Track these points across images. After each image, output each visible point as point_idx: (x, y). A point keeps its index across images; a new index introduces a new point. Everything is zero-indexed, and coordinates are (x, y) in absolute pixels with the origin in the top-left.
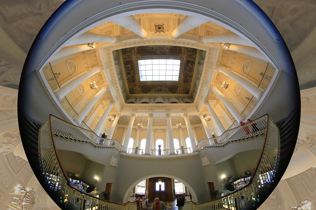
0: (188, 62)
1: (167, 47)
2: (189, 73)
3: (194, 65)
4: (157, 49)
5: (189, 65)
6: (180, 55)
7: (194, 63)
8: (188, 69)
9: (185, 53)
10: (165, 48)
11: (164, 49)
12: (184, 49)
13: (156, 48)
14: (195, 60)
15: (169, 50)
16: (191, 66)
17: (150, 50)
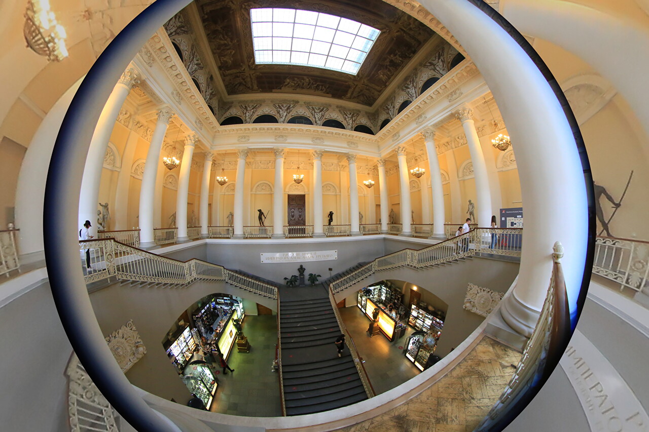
0: (236, 65)
1: (288, 87)
2: (222, 42)
3: (220, 65)
4: (309, 85)
5: (232, 59)
6: (258, 74)
7: (220, 68)
8: (228, 49)
9: (249, 79)
10: (292, 86)
11: (293, 84)
12: (253, 87)
13: (310, 87)
14: (221, 75)
15: (284, 82)
16: (225, 59)
17: (322, 85)
